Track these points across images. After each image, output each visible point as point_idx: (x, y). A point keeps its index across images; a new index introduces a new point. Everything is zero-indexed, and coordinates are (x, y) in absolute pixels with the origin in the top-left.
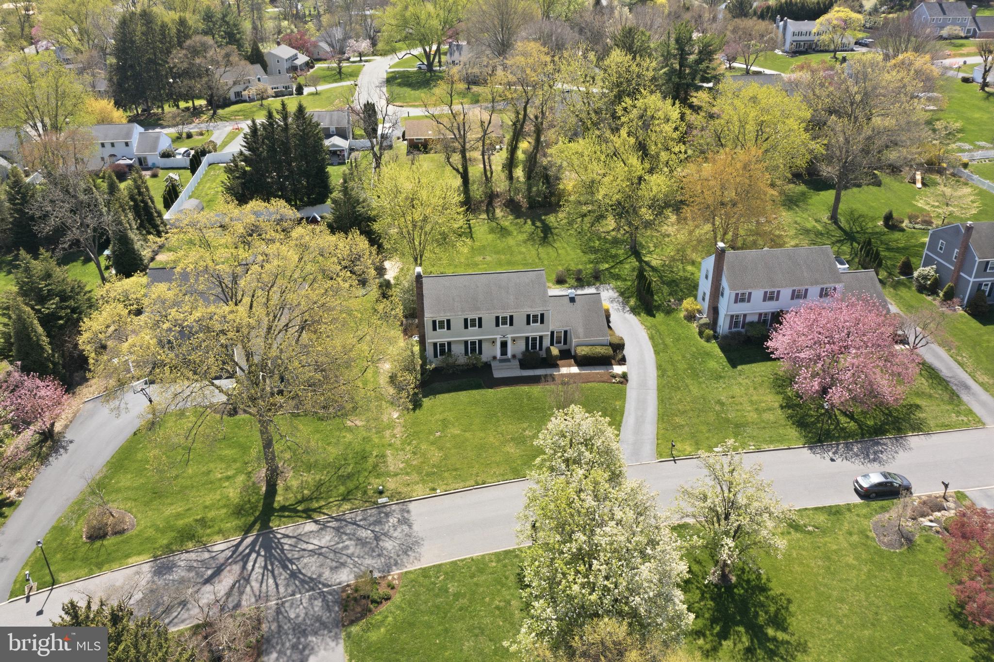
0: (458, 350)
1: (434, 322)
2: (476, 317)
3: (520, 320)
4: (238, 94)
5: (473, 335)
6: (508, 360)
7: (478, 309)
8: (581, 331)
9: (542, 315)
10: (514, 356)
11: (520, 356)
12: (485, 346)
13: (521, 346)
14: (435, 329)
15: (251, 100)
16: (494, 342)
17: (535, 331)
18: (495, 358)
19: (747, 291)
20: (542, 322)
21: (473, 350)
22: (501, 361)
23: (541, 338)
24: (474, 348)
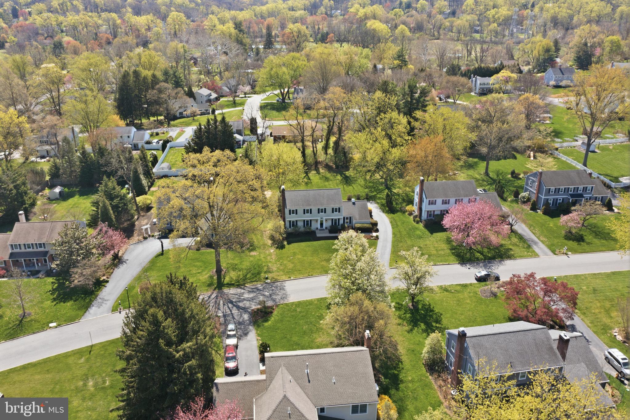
0: (300, 224)
1: (290, 211)
2: (309, 208)
3: (329, 210)
4: (181, 113)
5: (307, 217)
6: (324, 230)
7: (310, 205)
8: (357, 217)
9: (339, 208)
10: (326, 228)
11: (329, 228)
12: (313, 222)
13: (329, 223)
14: (290, 214)
15: (188, 117)
16: (317, 221)
17: (336, 216)
18: (317, 228)
19: (434, 199)
20: (339, 212)
21: (307, 224)
22: (320, 230)
23: (339, 219)
24: (307, 223)
